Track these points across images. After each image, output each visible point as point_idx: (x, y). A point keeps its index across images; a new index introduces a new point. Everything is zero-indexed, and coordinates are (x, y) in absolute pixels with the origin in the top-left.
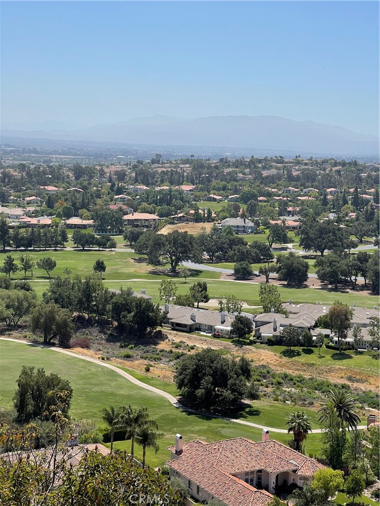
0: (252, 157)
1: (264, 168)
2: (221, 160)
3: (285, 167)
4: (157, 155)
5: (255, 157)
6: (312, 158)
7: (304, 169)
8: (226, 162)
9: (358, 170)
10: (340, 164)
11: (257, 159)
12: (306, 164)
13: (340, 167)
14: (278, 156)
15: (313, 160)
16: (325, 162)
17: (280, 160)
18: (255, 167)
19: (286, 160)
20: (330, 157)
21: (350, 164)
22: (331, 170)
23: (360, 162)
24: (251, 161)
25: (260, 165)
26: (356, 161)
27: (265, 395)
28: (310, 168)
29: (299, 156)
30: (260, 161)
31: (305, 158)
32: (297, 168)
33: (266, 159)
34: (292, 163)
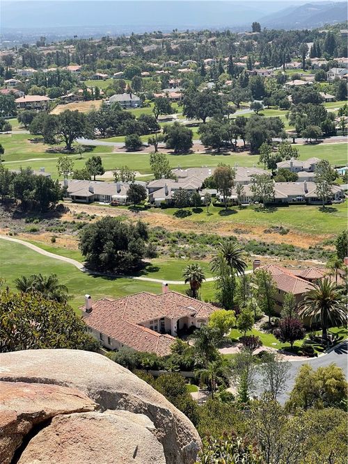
0: (133, 34)
1: (144, 44)
2: (104, 39)
3: (164, 41)
4: (42, 37)
5: (136, 33)
6: (188, 30)
7: (182, 42)
8: (108, 41)
9: (232, 39)
10: (214, 35)
11: (137, 35)
12: (183, 37)
13: (215, 38)
14: (156, 31)
15: (190, 32)
16: (200, 34)
17: (159, 35)
18: (136, 44)
19: (164, 35)
20: (205, 29)
21: (223, 34)
22: (207, 41)
23: (233, 32)
24: (131, 38)
25: (140, 42)
26: (228, 31)
27: (162, 253)
28: (187, 40)
29: (176, 30)
30: (140, 38)
31: (181, 30)
32: (175, 41)
33: (145, 35)
34: (170, 37)
